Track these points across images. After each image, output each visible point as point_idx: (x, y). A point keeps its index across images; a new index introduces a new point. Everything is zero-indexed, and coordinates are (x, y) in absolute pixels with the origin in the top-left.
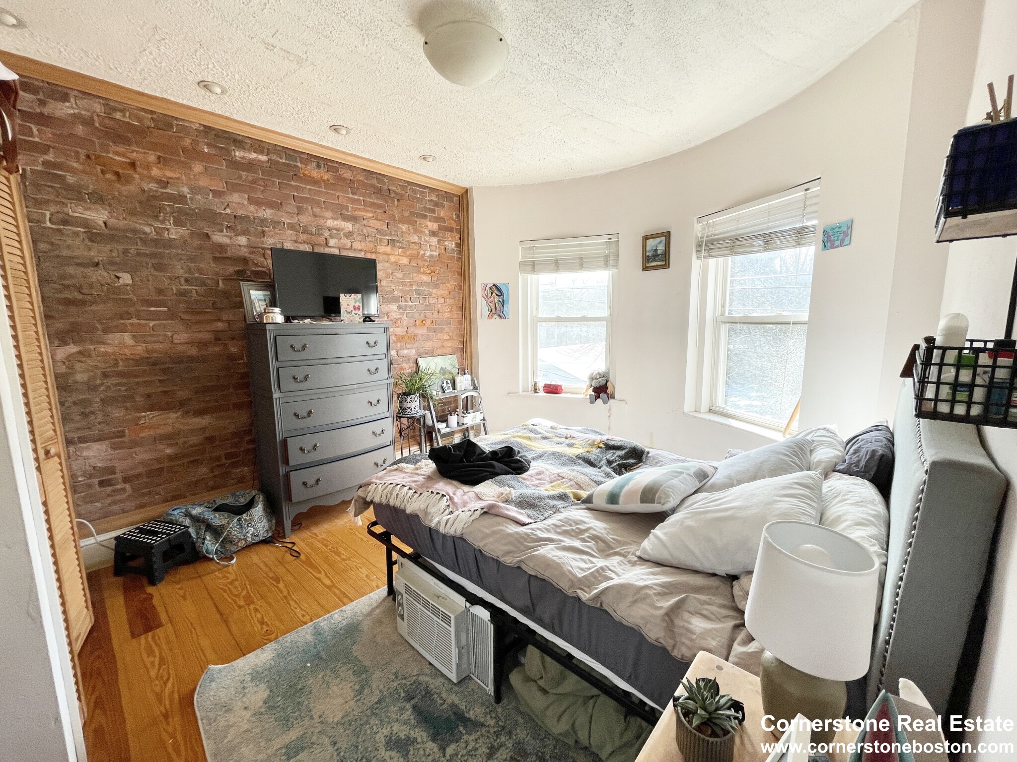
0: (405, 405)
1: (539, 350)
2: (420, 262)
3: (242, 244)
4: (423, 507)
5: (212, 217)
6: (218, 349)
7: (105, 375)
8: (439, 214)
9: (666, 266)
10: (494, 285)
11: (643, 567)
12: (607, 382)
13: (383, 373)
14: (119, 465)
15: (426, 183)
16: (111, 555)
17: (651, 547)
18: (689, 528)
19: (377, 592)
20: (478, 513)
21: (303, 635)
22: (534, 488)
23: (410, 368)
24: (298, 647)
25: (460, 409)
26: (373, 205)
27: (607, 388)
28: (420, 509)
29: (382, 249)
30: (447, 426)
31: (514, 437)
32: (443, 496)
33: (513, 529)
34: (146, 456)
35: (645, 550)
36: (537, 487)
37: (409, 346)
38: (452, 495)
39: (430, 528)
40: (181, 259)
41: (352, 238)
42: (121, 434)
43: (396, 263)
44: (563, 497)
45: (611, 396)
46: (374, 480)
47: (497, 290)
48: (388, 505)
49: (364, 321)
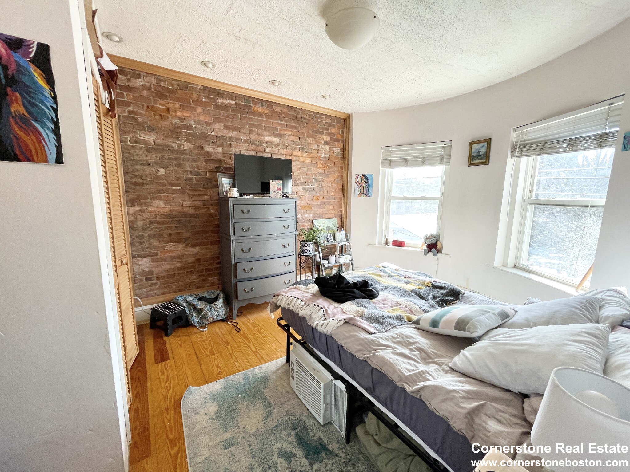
0: (304, 248)
1: (391, 216)
2: (318, 161)
3: (219, 152)
4: (309, 313)
5: (205, 137)
6: (205, 210)
7: (151, 223)
8: (331, 131)
9: (487, 162)
10: (363, 175)
11: (453, 375)
12: (437, 241)
13: (292, 228)
14: (155, 271)
15: (324, 112)
16: (149, 317)
17: (460, 362)
18: (491, 354)
19: (280, 359)
20: (342, 322)
21: (238, 378)
22: (380, 309)
23: (309, 225)
24: (235, 384)
25: (337, 253)
26: (292, 127)
27: (437, 245)
28: (307, 315)
29: (295, 153)
30: (329, 263)
31: (369, 274)
32: (321, 308)
33: (363, 335)
34: (168, 267)
35: (455, 364)
36: (383, 309)
37: (308, 212)
38: (327, 308)
39: (312, 327)
40: (189, 161)
41: (279, 147)
42: (156, 254)
43: (303, 162)
44: (399, 318)
45: (440, 251)
46: (282, 293)
47: (365, 178)
48: (288, 309)
49: (283, 197)
